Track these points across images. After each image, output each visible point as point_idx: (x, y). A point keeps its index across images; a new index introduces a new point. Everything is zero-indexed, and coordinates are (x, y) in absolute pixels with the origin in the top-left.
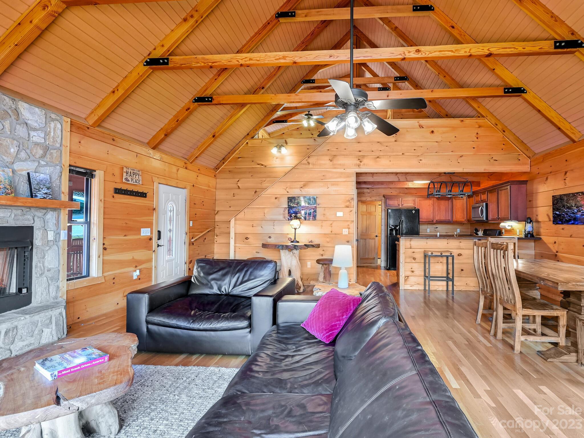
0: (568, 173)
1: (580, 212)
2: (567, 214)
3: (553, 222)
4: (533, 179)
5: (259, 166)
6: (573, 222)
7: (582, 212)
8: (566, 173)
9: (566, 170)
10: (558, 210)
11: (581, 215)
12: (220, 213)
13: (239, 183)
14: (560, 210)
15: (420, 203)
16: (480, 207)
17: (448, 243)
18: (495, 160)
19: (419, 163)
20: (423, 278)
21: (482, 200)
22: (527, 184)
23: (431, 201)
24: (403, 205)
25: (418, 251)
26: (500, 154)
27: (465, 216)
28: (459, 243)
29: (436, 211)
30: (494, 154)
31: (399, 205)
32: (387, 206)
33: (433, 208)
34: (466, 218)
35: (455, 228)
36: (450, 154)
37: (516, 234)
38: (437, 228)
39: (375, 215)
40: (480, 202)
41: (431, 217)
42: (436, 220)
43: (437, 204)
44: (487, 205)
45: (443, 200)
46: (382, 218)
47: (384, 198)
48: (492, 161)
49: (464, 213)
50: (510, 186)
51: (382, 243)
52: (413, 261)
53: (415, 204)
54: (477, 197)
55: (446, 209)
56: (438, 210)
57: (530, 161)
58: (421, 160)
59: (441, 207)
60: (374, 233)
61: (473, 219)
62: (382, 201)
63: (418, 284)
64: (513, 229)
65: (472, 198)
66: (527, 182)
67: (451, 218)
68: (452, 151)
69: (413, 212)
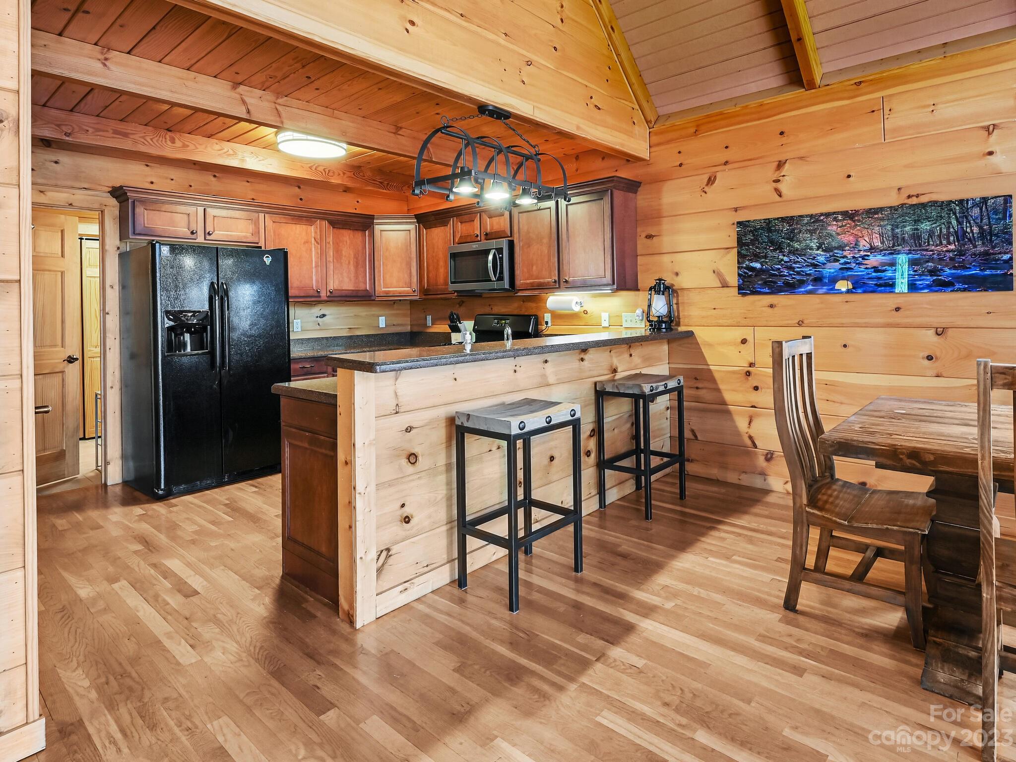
0: (787, 166)
1: (836, 261)
2: (791, 268)
3: (740, 288)
4: (659, 180)
6: (810, 287)
7: (842, 261)
8: (780, 165)
9: (782, 158)
10: (756, 257)
11: (841, 269)
14: (766, 257)
15: (274, 232)
16: (486, 252)
17: (515, 371)
18: (596, 106)
19: (408, 32)
20: (445, 534)
21: (487, 234)
22: (638, 193)
23: (312, 228)
24: (209, 234)
25: (426, 421)
26: (604, 93)
27: (415, 279)
28: (542, 365)
29: (330, 261)
30: (593, 86)
31: (192, 233)
32: (137, 232)
33: (318, 253)
34: (415, 286)
35: (373, 315)
36: (502, 40)
37: (597, 325)
38: (324, 315)
39: (62, 273)
40: (479, 238)
41: (313, 280)
42: (330, 292)
43: (330, 240)
44: (511, 244)
45: (347, 230)
46: (108, 283)
47: (114, 202)
48: (591, 106)
49: (410, 270)
50: (611, 191)
51: (112, 387)
52: (410, 469)
53: (257, 232)
54: (463, 224)
55: (357, 259)
56: (335, 260)
57: (650, 133)
58: (412, 23)
59: (342, 250)
60: (55, 346)
61: (452, 287)
62: (106, 212)
63: (427, 566)
64: (585, 312)
65: (443, 227)
66: (639, 187)
67: (370, 285)
68: (506, 34)
69: (265, 259)
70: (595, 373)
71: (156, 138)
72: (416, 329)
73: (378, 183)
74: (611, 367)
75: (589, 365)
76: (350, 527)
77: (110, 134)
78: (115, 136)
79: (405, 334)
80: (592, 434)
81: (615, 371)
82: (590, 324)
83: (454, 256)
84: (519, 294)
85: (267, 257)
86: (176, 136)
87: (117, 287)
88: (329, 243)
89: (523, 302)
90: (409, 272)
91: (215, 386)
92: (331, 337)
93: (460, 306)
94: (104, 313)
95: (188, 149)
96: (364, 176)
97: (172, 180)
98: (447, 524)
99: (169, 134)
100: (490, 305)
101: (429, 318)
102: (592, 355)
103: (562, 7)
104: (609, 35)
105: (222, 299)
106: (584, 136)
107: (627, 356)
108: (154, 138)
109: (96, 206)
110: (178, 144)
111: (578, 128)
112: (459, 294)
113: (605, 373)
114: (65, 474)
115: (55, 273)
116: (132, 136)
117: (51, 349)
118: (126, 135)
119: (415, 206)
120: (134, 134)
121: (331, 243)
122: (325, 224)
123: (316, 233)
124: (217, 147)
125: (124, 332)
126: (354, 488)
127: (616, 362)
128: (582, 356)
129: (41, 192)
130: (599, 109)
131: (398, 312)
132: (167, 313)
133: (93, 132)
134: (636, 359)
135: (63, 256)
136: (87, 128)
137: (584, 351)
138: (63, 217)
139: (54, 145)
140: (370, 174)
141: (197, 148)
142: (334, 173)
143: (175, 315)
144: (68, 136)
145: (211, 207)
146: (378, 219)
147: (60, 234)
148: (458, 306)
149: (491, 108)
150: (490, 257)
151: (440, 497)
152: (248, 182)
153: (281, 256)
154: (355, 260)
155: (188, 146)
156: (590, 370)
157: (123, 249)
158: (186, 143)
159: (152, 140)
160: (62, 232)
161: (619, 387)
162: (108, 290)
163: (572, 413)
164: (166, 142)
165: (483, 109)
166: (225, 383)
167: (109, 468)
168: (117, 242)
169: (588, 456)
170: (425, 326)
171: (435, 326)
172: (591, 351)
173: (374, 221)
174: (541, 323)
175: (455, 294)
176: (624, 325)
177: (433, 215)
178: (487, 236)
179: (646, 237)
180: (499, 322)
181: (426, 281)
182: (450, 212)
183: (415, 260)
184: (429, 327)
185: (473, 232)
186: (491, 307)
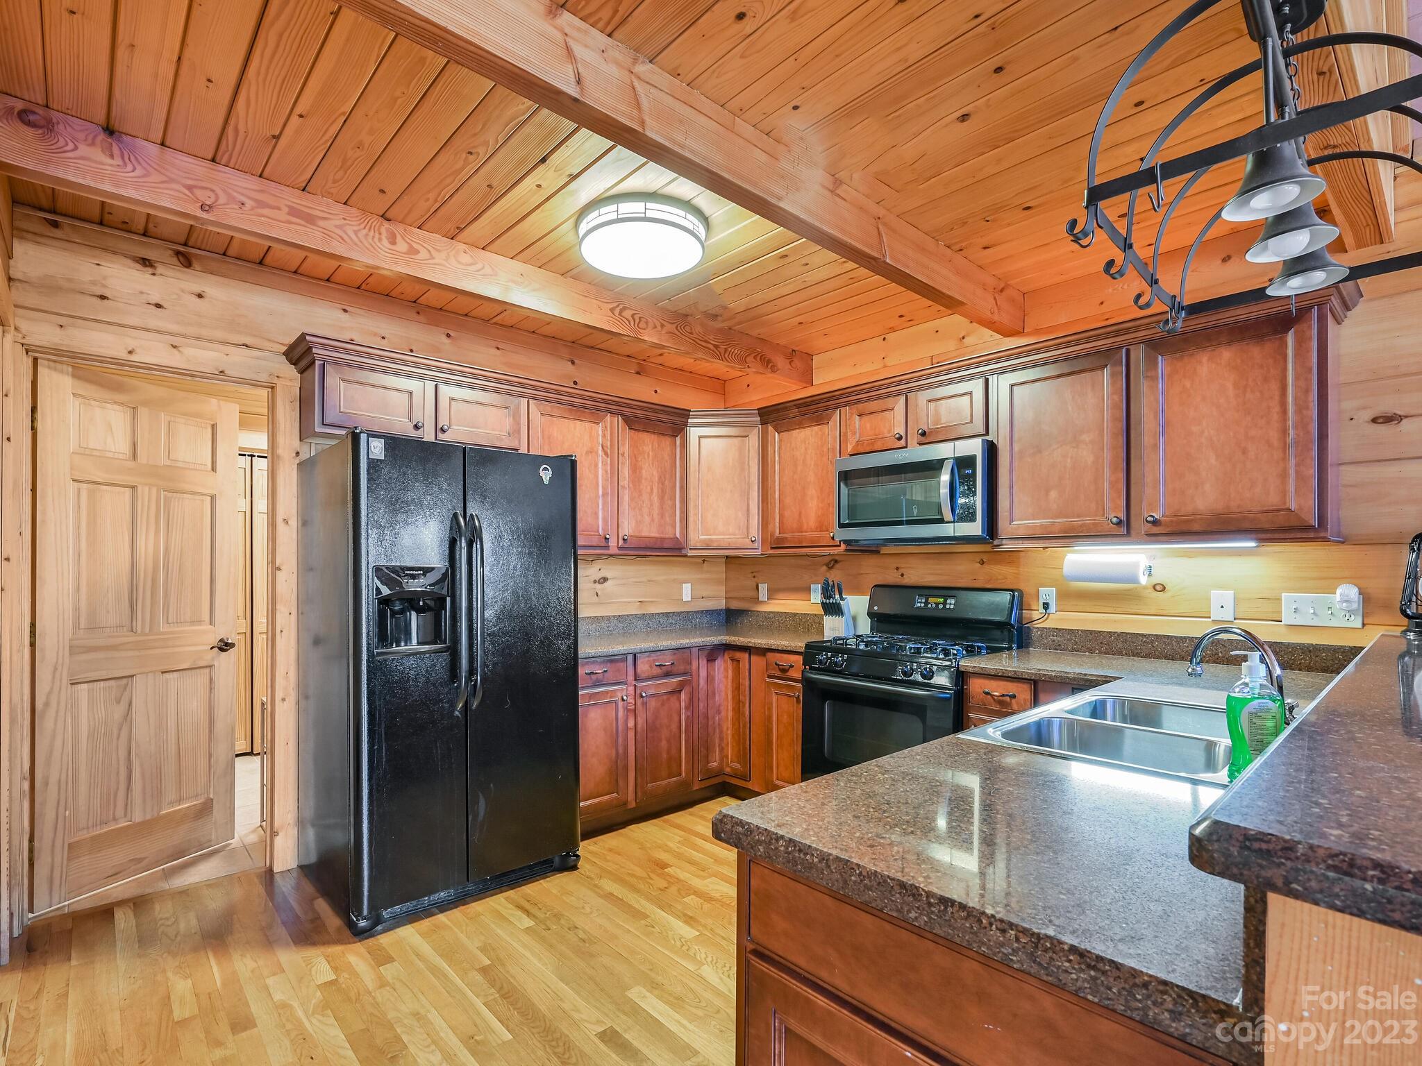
15: (543, 432)
16: (934, 466)
21: (924, 433)
22: (1346, 322)
23: (599, 428)
24: (443, 430)
27: (755, 521)
29: (623, 487)
31: (416, 427)
32: (327, 421)
33: (606, 472)
34: (755, 532)
35: (674, 580)
37: (1199, 615)
38: (605, 579)
39: (213, 498)
40: (903, 441)
41: (598, 518)
42: (624, 539)
43: (625, 449)
44: (991, 450)
45: (649, 434)
46: (281, 515)
47: (291, 372)
49: (748, 505)
51: (283, 700)
53: (515, 432)
54: (865, 418)
55: (663, 484)
56: (631, 485)
59: (641, 468)
60: (200, 622)
61: (836, 534)
62: (279, 390)
64: (1160, 588)
65: (816, 428)
66: (1354, 306)
67: (681, 528)
69: (542, 473)
71: (365, 232)
72: (735, 605)
73: (711, 347)
77: (283, 215)
78: (294, 220)
79: (718, 612)
82: (1172, 612)
83: (845, 476)
84: (1005, 546)
85: (545, 469)
86: (399, 229)
87: (294, 523)
88: (623, 455)
89: (982, 563)
90: (745, 508)
91: (457, 713)
92: (614, 616)
93: (830, 568)
94: (274, 568)
95: (417, 257)
96: (692, 333)
97: (383, 338)
99: (386, 224)
100: (897, 569)
101: (763, 590)
105: (470, 545)
108: (359, 230)
109: (263, 377)
110: (402, 246)
112: (849, 548)
114: (211, 841)
115: (201, 497)
116: (321, 223)
117: (194, 628)
118: (310, 219)
120: (325, 219)
121: (626, 455)
122: (618, 421)
123: (604, 436)
124: (466, 258)
125: (304, 601)
129: (175, 347)
131: (708, 576)
132: (378, 569)
133: (252, 209)
135: (213, 469)
136: (243, 199)
138: (214, 401)
139: (196, 265)
140: (701, 331)
141: (433, 258)
142: (647, 323)
143: (389, 575)
144: (207, 211)
145: (446, 383)
146: (696, 416)
147: (209, 430)
148: (825, 568)
150: (944, 475)
152: (498, 348)
153: (567, 467)
154: (661, 485)
155: (418, 252)
157: (305, 456)
158: (415, 246)
159: (356, 232)
160: (214, 427)
162: (281, 526)
164: (380, 240)
166: (474, 707)
167: (279, 841)
168: (296, 443)
170: (756, 600)
171: (773, 601)
173: (689, 421)
174: (1029, 605)
175: (843, 547)
176: (1288, 618)
177: (797, 406)
178: (926, 437)
179: (1374, 420)
180: (931, 600)
181: (777, 524)
182: (834, 398)
183: (756, 488)
184: (762, 602)
185: (889, 431)
186: (901, 571)
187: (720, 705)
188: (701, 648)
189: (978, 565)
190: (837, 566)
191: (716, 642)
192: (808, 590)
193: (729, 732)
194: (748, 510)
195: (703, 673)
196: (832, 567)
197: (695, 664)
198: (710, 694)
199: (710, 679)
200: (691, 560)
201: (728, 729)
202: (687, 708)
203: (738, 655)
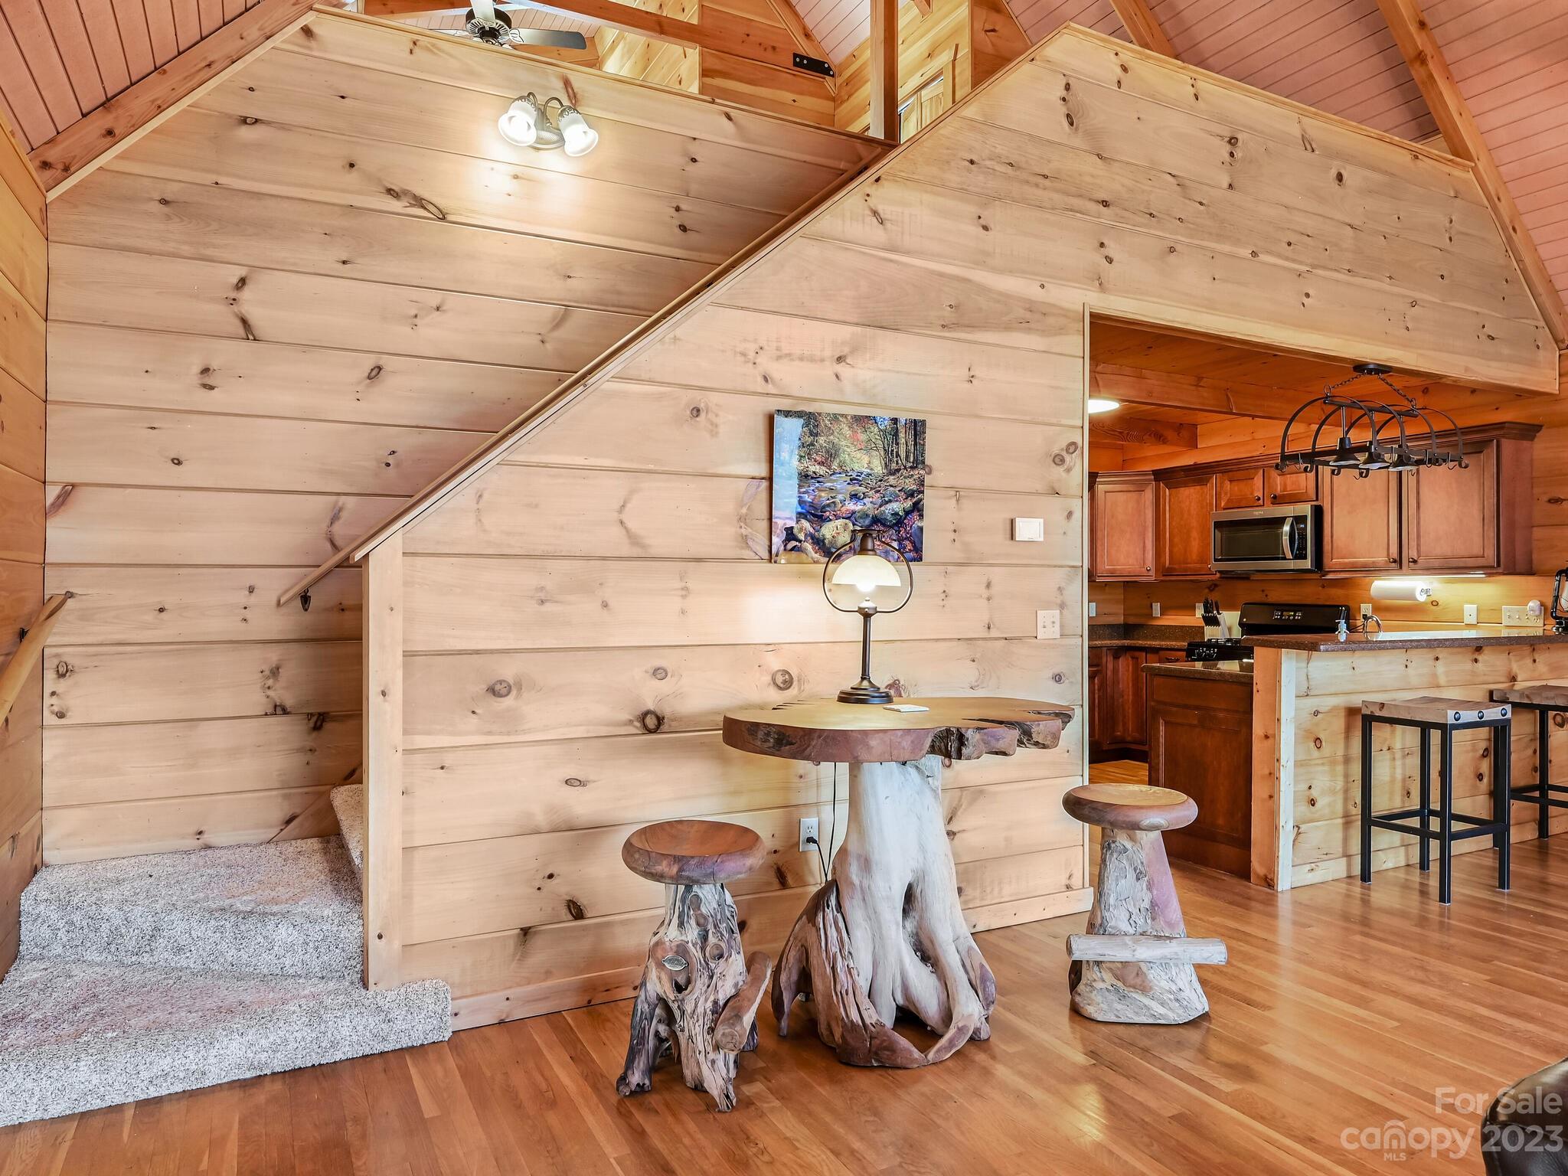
5: (396, 205)
12: (83, 501)
13: (246, 294)
16: (1281, 521)
17: (1406, 666)
18: (1489, 336)
19: (1304, 306)
20: (1340, 827)
21: (1275, 497)
22: (1536, 440)
25: (1329, 708)
26: (1498, 315)
27: (1150, 555)
28: (1432, 662)
30: (1486, 311)
34: (1150, 563)
36: (1386, 286)
37: (1457, 621)
40: (1261, 502)
44: (1318, 512)
48: (1483, 337)
49: (1144, 543)
50: (1497, 441)
52: (1316, 753)
54: (1234, 483)
57: (1560, 356)
58: (1307, 295)
61: (1214, 566)
63: (1326, 854)
64: (1434, 603)
65: (1198, 487)
66: (1538, 431)
68: (1390, 278)
70: (1490, 679)
72: (1132, 620)
73: (1116, 433)
74: (1510, 673)
75: (1485, 669)
76: (1271, 797)
79: (1118, 626)
80: (1485, 754)
81: (1514, 679)
82: (1443, 619)
83: (1220, 525)
84: (1330, 576)
90: (1142, 545)
93: (1211, 591)
98: (1343, 817)
100: (1263, 591)
101: (1157, 608)
102: (1486, 657)
103: (1451, 221)
104: (1510, 240)
106: (1473, 378)
107: (1529, 661)
111: (1467, 369)
113: (1502, 680)
119: (1138, 456)
126: (1277, 760)
127: (1515, 668)
128: (1476, 656)
130: (1493, 339)
131: (1110, 597)
134: (1542, 667)
137: (1479, 649)
146: (1102, 477)
148: (1207, 590)
149: (1371, 366)
150: (1286, 528)
151: (1338, 788)
156: (1485, 675)
161: (1532, 697)
163: (1503, 712)
165: (1360, 367)
169: (1481, 780)
170: (1150, 616)
171: (1165, 617)
172: (1486, 650)
173: (1098, 480)
174: (1355, 617)
175: (1218, 575)
176: (1505, 621)
177: (1183, 470)
178: (1277, 500)
179: (1549, 501)
180: (1284, 613)
181: (1167, 557)
182: (1212, 467)
183: (1150, 530)
184: (1156, 618)
185: (1252, 494)
186: (1266, 592)
187: (1123, 691)
188: (1109, 648)
189: (1320, 588)
190: (1217, 589)
191: (1120, 644)
192: (1194, 608)
193: (1130, 711)
194: (1144, 547)
195: (1110, 666)
196: (1213, 590)
197: (1104, 660)
198: (1116, 682)
199: (1115, 671)
200: (1098, 584)
201: (1129, 708)
202: (1099, 690)
203: (1137, 654)
